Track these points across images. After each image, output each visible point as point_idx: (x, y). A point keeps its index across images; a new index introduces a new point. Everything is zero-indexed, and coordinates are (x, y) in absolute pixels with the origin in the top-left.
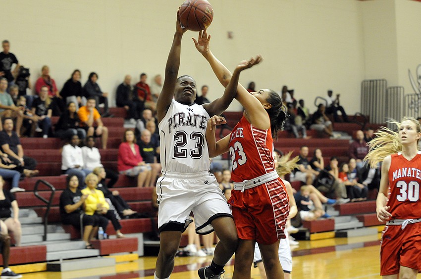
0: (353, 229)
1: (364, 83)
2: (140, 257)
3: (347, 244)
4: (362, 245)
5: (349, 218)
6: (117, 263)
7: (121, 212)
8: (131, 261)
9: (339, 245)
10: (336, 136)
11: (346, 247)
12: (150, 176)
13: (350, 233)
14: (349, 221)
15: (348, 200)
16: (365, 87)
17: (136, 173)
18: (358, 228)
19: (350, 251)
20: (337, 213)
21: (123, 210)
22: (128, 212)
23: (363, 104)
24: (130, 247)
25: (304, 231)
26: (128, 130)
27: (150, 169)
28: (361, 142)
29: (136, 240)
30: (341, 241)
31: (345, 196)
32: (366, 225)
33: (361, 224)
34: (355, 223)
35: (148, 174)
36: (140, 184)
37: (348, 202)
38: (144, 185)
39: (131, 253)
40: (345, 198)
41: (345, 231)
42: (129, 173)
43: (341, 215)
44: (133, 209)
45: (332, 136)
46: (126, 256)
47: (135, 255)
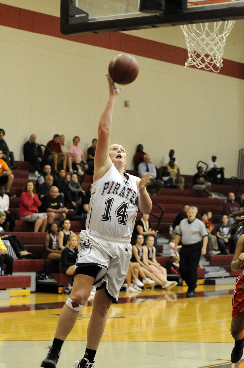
0: (221, 277)
1: (241, 151)
2: (32, 292)
3: (214, 291)
4: (228, 292)
5: (218, 268)
6: (11, 297)
7: (19, 252)
8: (24, 296)
9: (207, 291)
10: (214, 196)
11: (213, 293)
12: (46, 223)
13: (217, 281)
14: (218, 271)
15: (219, 252)
16: (242, 155)
17: (34, 219)
18: (225, 277)
19: (217, 297)
20: (208, 263)
21: (20, 251)
22: (25, 253)
23: (239, 169)
24: (24, 284)
25: (177, 277)
26: (30, 181)
27: (46, 217)
28: (233, 202)
29: (29, 278)
30: (209, 288)
31: (217, 248)
32: (232, 275)
33: (228, 274)
34: (223, 273)
35: (44, 221)
36: (37, 229)
37: (219, 254)
38: (40, 230)
39: (25, 289)
40: (216, 250)
41: (213, 279)
42: (28, 219)
43: (210, 265)
44: (28, 251)
45: (211, 196)
46: (19, 291)
47: (28, 291)
